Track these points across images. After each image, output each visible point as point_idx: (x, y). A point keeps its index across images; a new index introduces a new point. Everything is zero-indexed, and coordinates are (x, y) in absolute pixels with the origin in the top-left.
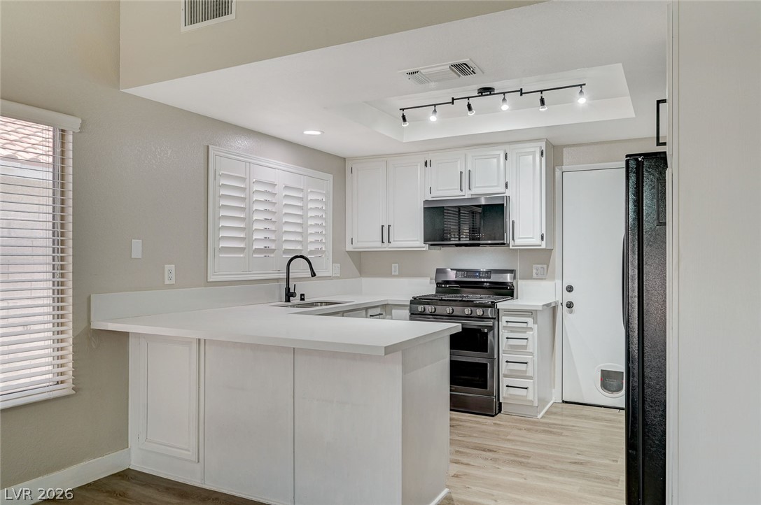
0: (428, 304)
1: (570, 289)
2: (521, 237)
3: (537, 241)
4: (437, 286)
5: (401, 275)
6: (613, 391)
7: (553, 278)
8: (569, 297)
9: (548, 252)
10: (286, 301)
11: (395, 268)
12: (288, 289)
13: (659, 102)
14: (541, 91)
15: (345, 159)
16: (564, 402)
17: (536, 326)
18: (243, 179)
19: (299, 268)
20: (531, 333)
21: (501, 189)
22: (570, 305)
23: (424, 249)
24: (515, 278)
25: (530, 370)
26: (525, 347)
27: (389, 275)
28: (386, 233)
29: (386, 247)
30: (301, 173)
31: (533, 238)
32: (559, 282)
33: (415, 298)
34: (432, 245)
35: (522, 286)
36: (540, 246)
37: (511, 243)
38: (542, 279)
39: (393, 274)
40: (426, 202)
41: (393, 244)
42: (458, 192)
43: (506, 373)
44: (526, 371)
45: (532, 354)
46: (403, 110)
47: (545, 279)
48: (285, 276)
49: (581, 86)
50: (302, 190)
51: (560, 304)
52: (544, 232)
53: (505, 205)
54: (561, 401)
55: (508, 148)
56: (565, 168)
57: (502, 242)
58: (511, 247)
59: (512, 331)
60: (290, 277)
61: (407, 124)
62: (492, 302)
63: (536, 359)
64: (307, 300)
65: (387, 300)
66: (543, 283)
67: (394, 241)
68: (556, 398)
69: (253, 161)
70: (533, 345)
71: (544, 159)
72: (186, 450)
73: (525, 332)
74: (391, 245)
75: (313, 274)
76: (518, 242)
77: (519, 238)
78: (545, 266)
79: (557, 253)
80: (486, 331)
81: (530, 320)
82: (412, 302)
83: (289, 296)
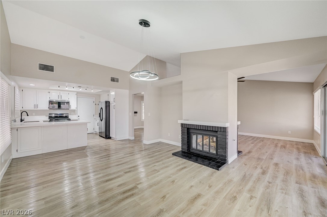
5: (35, 115)
7: (76, 115)
10: (21, 122)
15: (20, 87)
21: (68, 99)
27: (32, 115)
28: (36, 106)
31: (74, 108)
34: (49, 109)
38: (73, 115)
40: (49, 100)
53: (69, 102)
55: (69, 92)
56: (79, 97)
74: (38, 109)
77: (71, 108)
79: (76, 110)
83: (22, 120)
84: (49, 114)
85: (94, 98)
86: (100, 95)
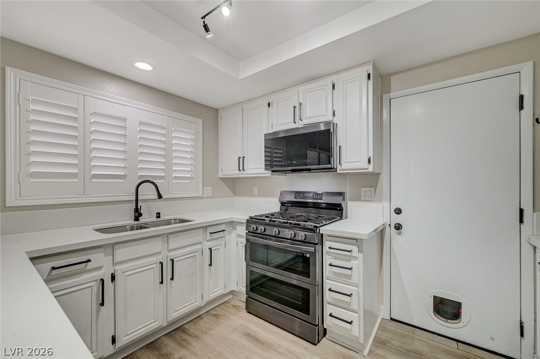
0: (260, 224)
1: (398, 211)
2: (347, 161)
3: (364, 164)
4: (282, 205)
5: (259, 195)
6: (447, 319)
7: (380, 200)
8: (397, 219)
9: (376, 176)
10: (135, 220)
11: (255, 190)
12: (136, 209)
15: (217, 110)
16: (392, 319)
17: (361, 255)
18: (75, 110)
19: (147, 192)
20: (356, 262)
21: (329, 118)
22: (398, 227)
23: (268, 175)
24: (344, 199)
25: (354, 304)
27: (252, 195)
29: (242, 174)
32: (386, 204)
33: (251, 218)
35: (351, 207)
36: (367, 169)
37: (339, 167)
38: (370, 201)
41: (246, 172)
42: (291, 123)
43: (330, 300)
44: (349, 304)
45: (357, 286)
47: (373, 201)
50: (164, 128)
51: (388, 225)
52: (371, 155)
53: (332, 130)
54: (389, 319)
55: (335, 79)
56: (392, 95)
57: (329, 166)
58: (338, 172)
59: (335, 258)
60: (139, 199)
62: (315, 227)
63: (361, 291)
64: (162, 218)
65: (232, 218)
67: (247, 169)
68: (384, 314)
69: (88, 94)
70: (358, 275)
71: (371, 82)
73: (349, 261)
75: (160, 196)
76: (345, 166)
77: (346, 163)
78: (373, 189)
79: (384, 177)
80: (308, 255)
81: (355, 249)
82: (247, 221)
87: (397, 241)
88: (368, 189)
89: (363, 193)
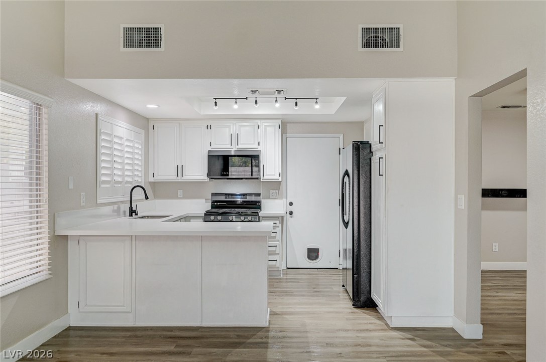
0: (216, 215)
1: (291, 204)
3: (277, 177)
5: (185, 197)
6: (313, 260)
7: (282, 198)
8: (291, 208)
9: (281, 183)
10: (130, 216)
11: (180, 192)
12: (131, 208)
13: (380, 126)
14: (296, 99)
15: (148, 119)
16: (287, 268)
17: (280, 225)
20: (278, 229)
21: (256, 146)
22: (291, 213)
23: (206, 181)
24: (261, 198)
25: (278, 250)
26: (275, 237)
27: (176, 197)
28: (180, 170)
29: (180, 179)
30: (130, 129)
31: (274, 175)
32: (285, 200)
33: (207, 212)
34: (212, 178)
35: (265, 203)
36: (278, 179)
37: (262, 177)
38: (275, 199)
39: (179, 197)
40: (209, 151)
41: (184, 177)
42: (229, 146)
44: (275, 251)
45: (278, 241)
46: (216, 99)
47: (277, 199)
48: (129, 199)
49: (316, 99)
50: (132, 141)
51: (285, 212)
52: (280, 172)
53: (259, 156)
55: (259, 122)
56: (288, 135)
57: (257, 177)
58: (261, 180)
60: (133, 199)
61: (217, 107)
63: (280, 243)
64: (140, 215)
66: (277, 201)
67: (185, 175)
69: (114, 123)
70: (279, 236)
71: (280, 130)
72: (122, 306)
73: (275, 229)
74: (183, 178)
75: (147, 198)
76: (266, 177)
77: (267, 175)
78: (277, 191)
79: (283, 185)
81: (277, 222)
82: (205, 214)
83: (132, 212)
84: (213, 194)
85: (341, 137)
86: (362, 122)
87: (291, 222)
88: (275, 191)
89: (271, 194)
